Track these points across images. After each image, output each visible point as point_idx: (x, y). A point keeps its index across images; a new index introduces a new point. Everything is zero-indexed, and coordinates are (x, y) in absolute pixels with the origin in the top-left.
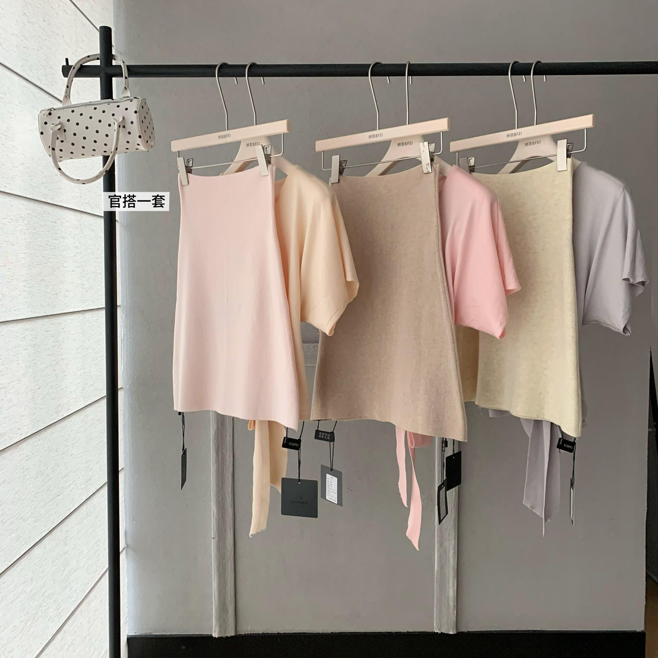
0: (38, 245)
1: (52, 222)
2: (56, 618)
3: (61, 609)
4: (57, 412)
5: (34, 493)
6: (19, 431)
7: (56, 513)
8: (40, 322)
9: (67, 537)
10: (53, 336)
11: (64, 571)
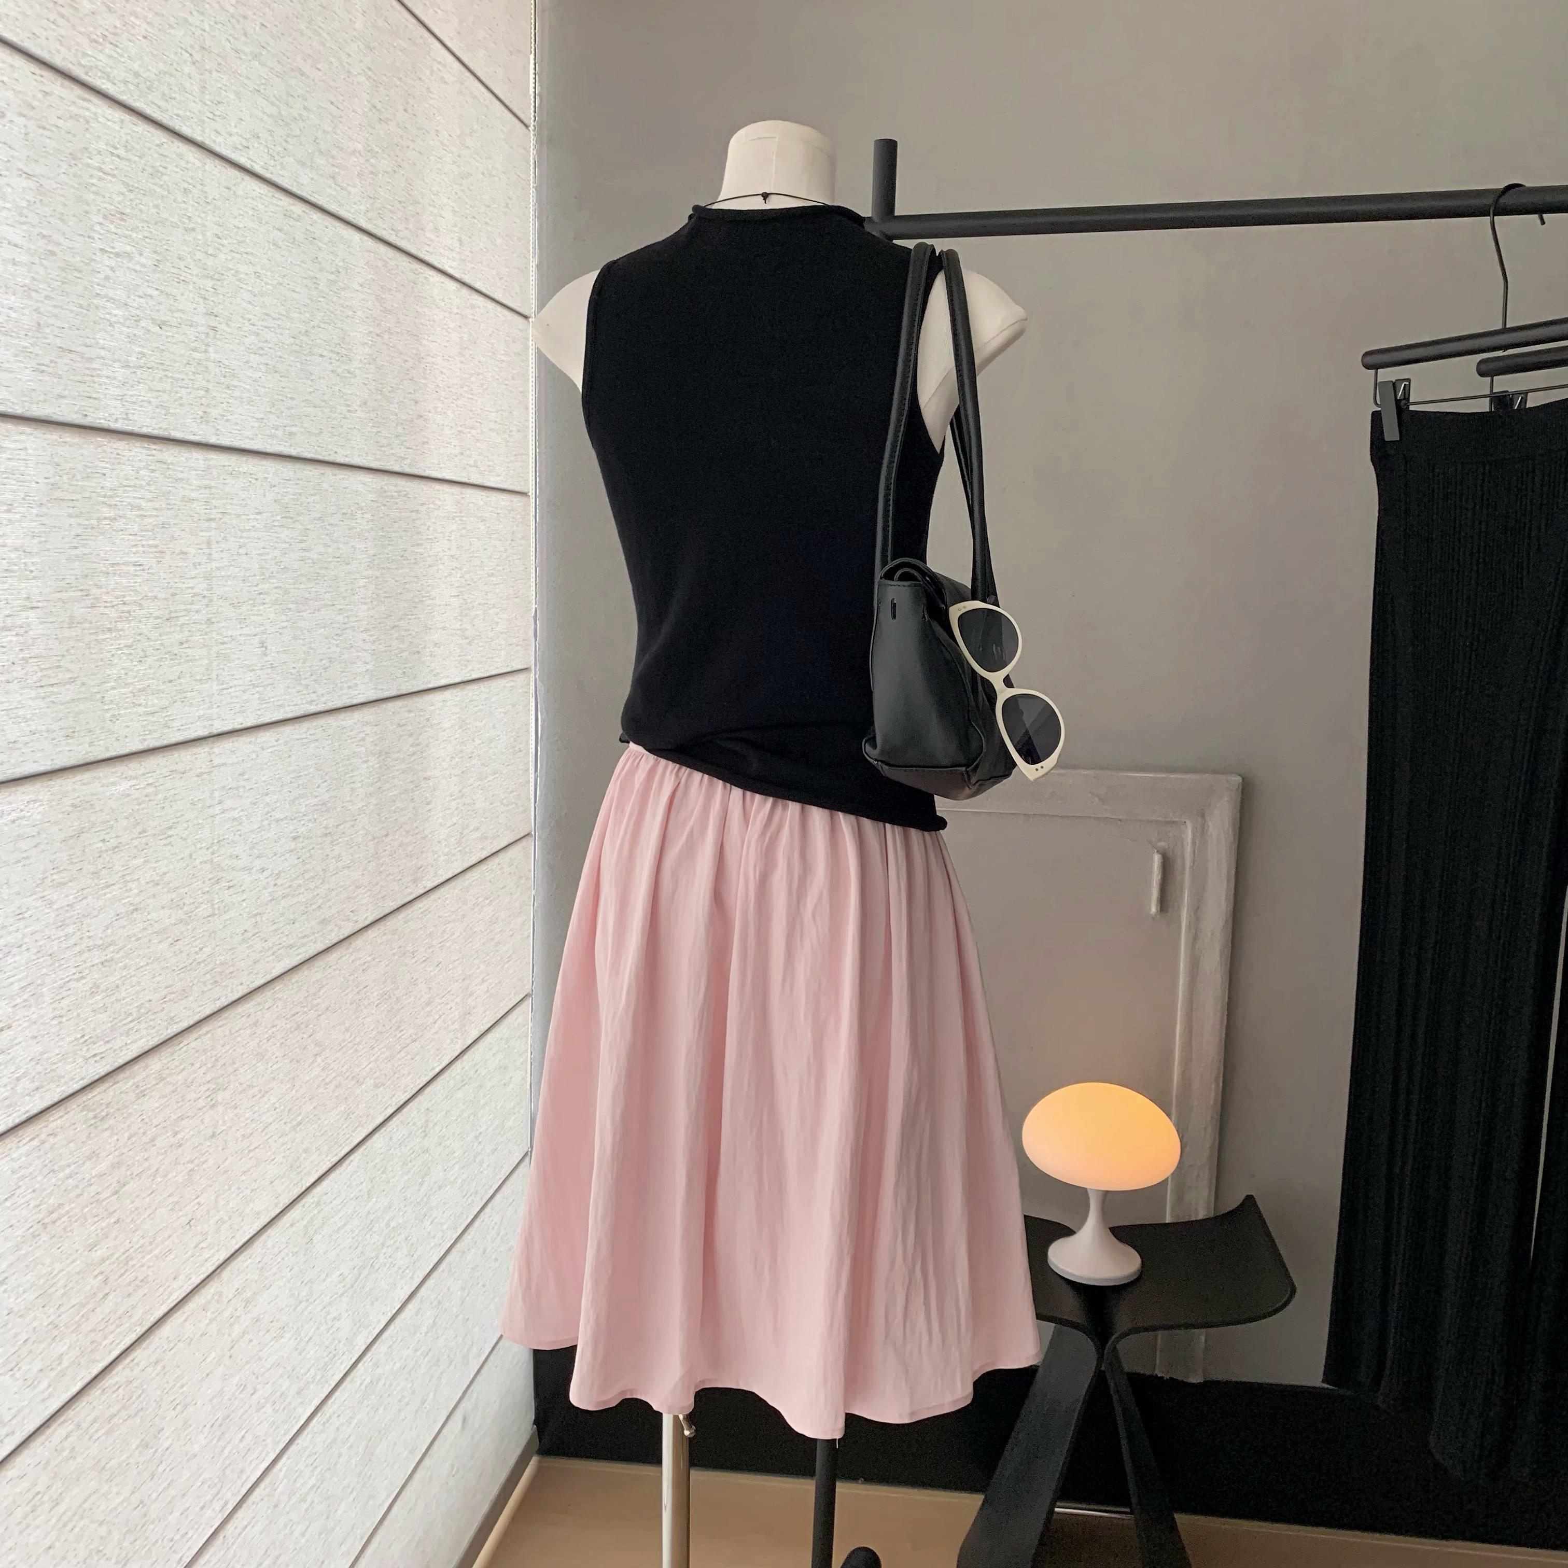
0: (388, 559)
1: (412, 512)
2: (407, 1271)
3: (415, 1257)
4: (415, 881)
5: (374, 1033)
6: (352, 914)
7: (409, 1074)
8: (390, 706)
9: (427, 1121)
10: (411, 735)
11: (421, 1184)
